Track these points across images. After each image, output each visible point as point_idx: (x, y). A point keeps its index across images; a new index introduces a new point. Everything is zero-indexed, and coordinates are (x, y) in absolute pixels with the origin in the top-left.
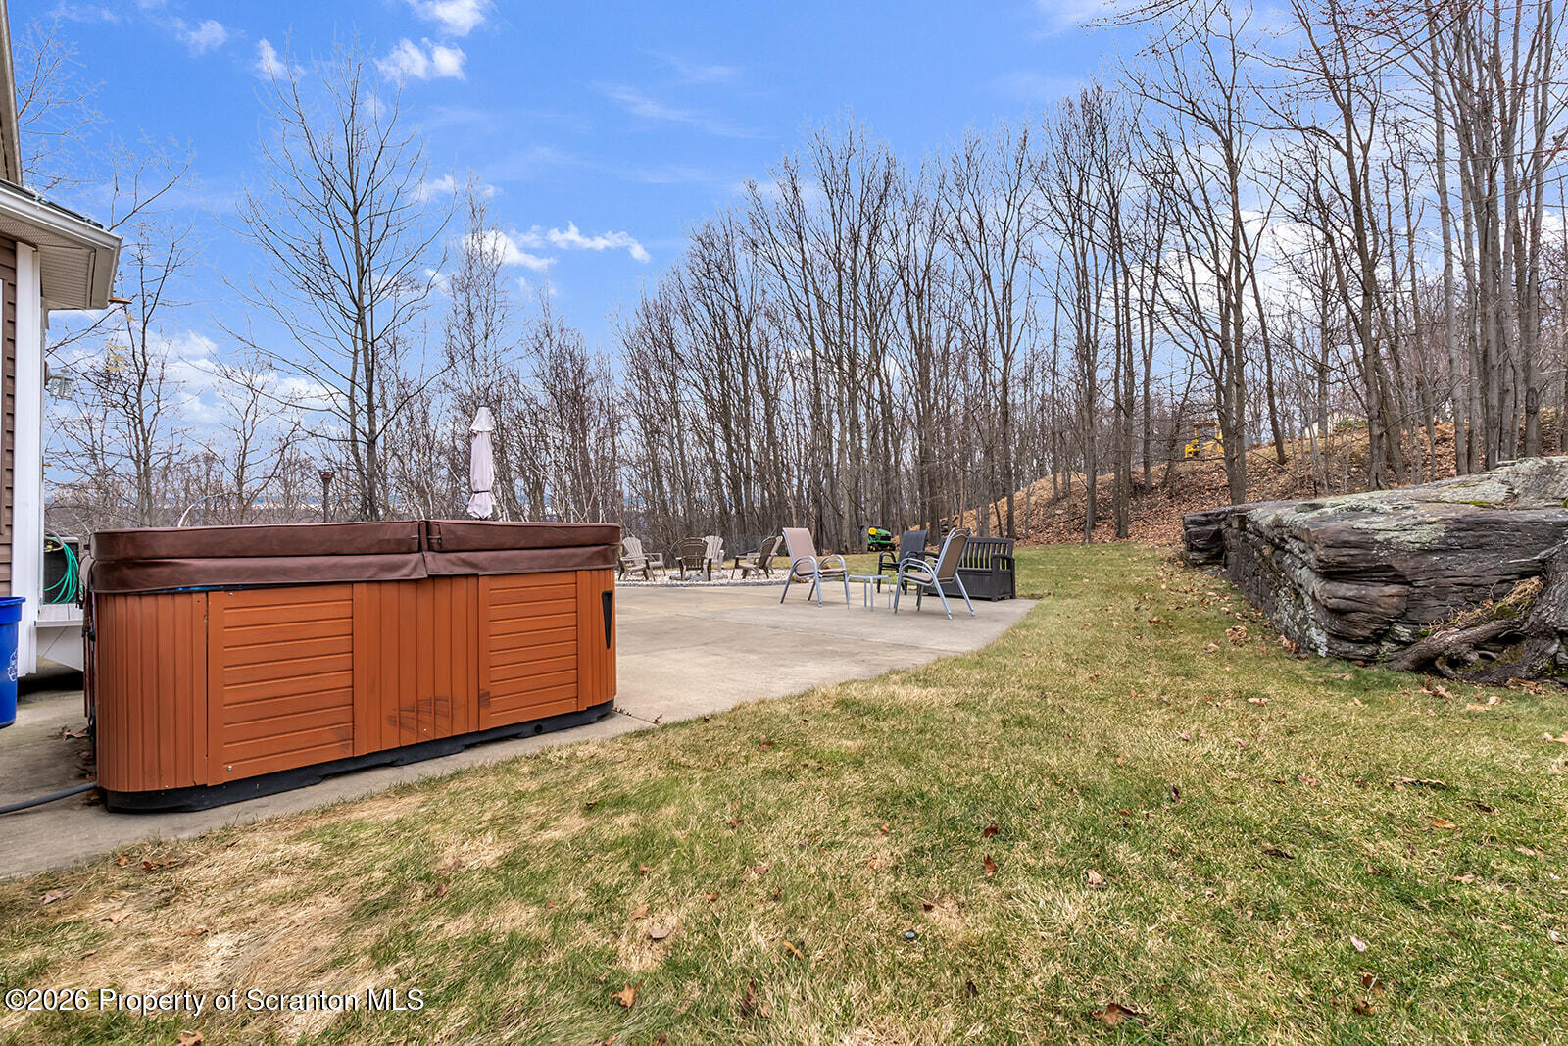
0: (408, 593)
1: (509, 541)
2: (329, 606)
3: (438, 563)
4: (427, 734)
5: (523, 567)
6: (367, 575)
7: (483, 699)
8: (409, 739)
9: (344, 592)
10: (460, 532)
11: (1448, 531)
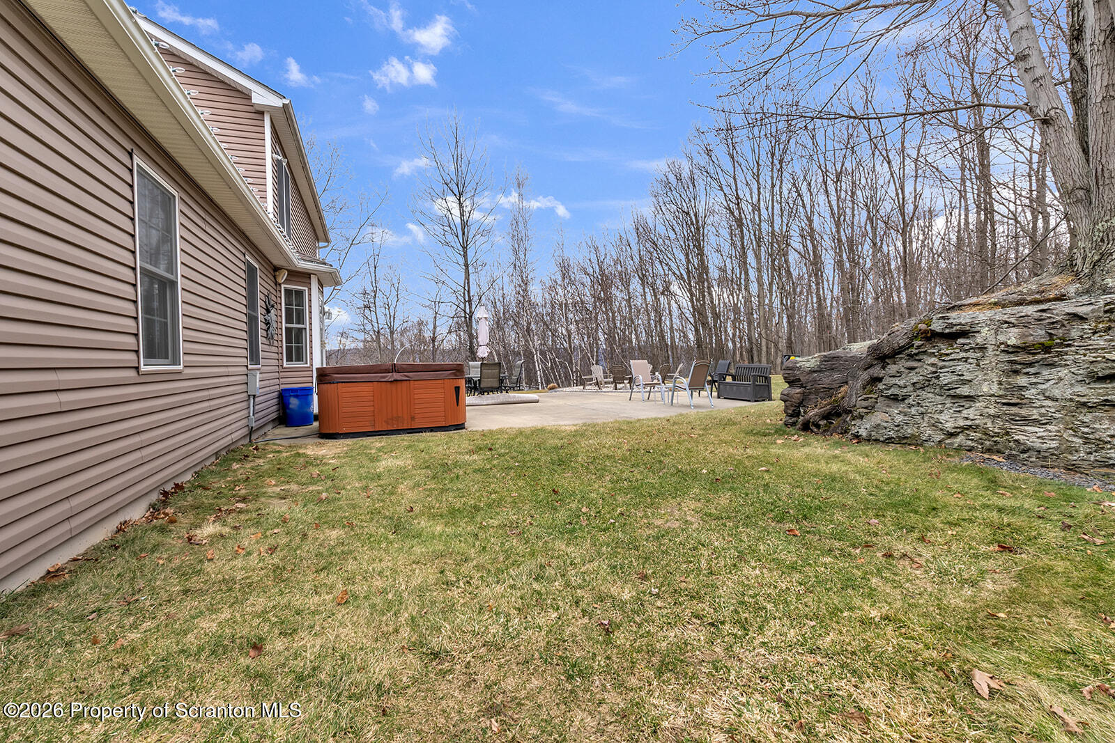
0: (388, 384)
1: (421, 369)
2: (366, 388)
3: (396, 376)
4: (395, 427)
5: (424, 378)
6: (377, 379)
7: (413, 418)
8: (390, 428)
9: (371, 384)
10: (404, 366)
11: (821, 362)
